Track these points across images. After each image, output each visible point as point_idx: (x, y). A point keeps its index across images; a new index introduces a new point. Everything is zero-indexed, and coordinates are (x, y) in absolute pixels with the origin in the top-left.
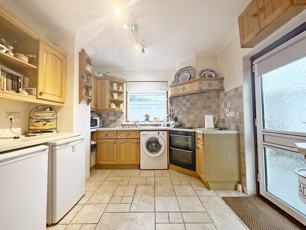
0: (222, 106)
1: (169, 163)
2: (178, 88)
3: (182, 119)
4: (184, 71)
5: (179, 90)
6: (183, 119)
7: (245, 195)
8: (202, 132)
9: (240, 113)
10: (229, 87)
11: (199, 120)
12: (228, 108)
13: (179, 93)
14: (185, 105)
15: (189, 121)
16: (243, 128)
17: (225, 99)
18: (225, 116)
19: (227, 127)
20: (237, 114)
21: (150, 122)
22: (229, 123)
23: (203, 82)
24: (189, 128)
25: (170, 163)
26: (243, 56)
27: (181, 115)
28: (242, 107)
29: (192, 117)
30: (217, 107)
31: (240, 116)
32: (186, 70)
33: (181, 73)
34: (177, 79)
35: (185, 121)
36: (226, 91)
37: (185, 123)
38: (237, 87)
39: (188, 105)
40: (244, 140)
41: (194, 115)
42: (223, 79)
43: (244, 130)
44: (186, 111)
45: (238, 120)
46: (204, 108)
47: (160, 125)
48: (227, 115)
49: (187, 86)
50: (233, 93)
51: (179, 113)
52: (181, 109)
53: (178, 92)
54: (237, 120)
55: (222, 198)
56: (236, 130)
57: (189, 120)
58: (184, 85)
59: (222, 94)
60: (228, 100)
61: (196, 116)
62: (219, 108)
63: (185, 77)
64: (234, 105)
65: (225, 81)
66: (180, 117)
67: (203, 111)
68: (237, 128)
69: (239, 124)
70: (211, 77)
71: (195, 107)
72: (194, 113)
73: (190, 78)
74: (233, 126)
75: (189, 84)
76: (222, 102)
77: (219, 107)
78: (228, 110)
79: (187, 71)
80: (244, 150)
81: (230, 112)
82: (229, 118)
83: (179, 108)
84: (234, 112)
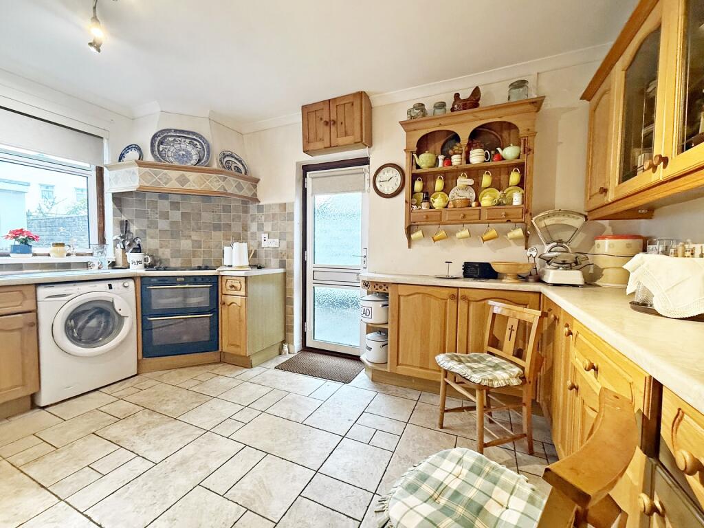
0: (254, 227)
1: (140, 357)
2: (166, 174)
3: (157, 250)
4: (179, 137)
5: (169, 180)
6: (158, 247)
7: (293, 356)
8: (246, 273)
9: (288, 243)
10: (267, 198)
11: (204, 251)
12: (265, 233)
13: (167, 186)
14: (165, 216)
15: (176, 253)
16: (292, 265)
17: (260, 217)
18: (260, 244)
19: (263, 264)
20: (284, 243)
21: (35, 255)
22: (266, 256)
23: (229, 177)
24: (199, 268)
25: (143, 356)
26: (298, 161)
27: (152, 238)
28: (292, 234)
29: (185, 244)
30: (243, 228)
31: (288, 247)
32: (186, 138)
33: (171, 139)
34: (158, 150)
35: (165, 253)
36: (261, 204)
37: (165, 257)
38: (284, 202)
39: (176, 215)
40: (292, 281)
41: (193, 241)
42: (257, 181)
43: (293, 268)
44: (168, 228)
45: (284, 253)
46: (217, 227)
47: (86, 265)
48: (264, 244)
49: (192, 176)
50: (277, 210)
51: (145, 233)
52: (153, 224)
53: (166, 183)
54: (281, 253)
55: (276, 368)
56: (280, 267)
57: (178, 251)
58: (184, 173)
59: (253, 208)
60: (266, 218)
61: (197, 244)
62: (246, 231)
63: (184, 153)
64: (277, 230)
65: (260, 185)
66: (151, 243)
67: (213, 233)
68: (283, 264)
69: (285, 258)
70: (239, 172)
71: (193, 223)
72: (190, 236)
73: (199, 161)
74: (274, 262)
75: (199, 174)
76: (252, 221)
77: (245, 228)
78: (267, 235)
79: (188, 141)
80: (292, 295)
81: (270, 240)
82: (267, 249)
83: (145, 222)
84: (278, 240)
